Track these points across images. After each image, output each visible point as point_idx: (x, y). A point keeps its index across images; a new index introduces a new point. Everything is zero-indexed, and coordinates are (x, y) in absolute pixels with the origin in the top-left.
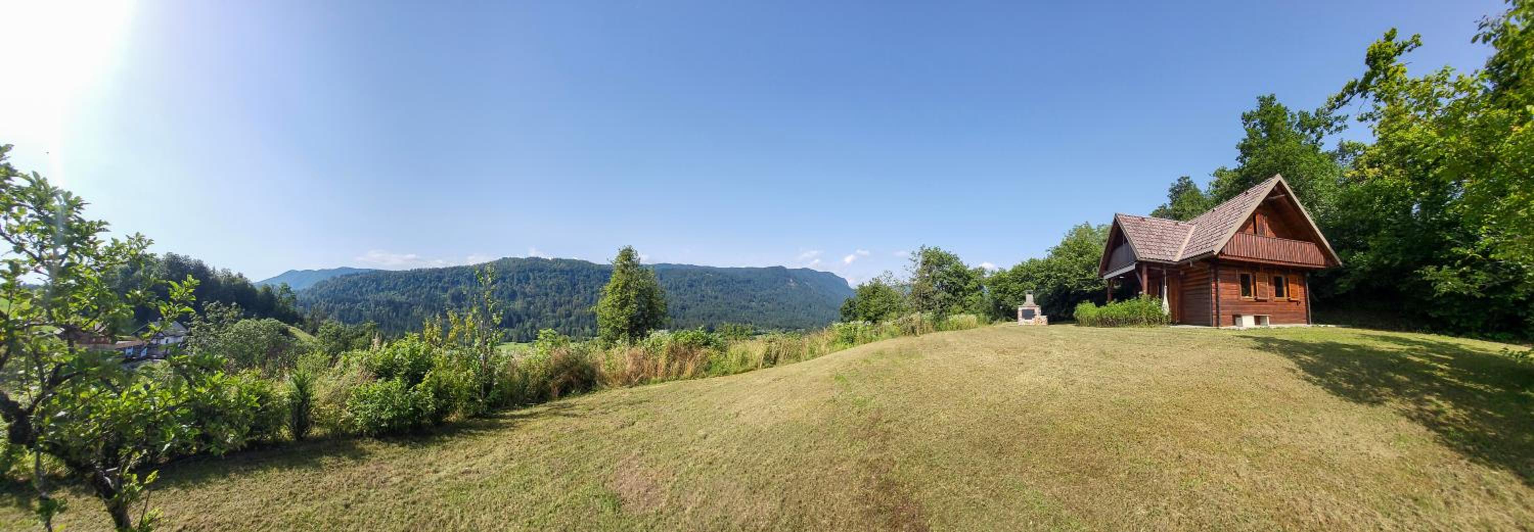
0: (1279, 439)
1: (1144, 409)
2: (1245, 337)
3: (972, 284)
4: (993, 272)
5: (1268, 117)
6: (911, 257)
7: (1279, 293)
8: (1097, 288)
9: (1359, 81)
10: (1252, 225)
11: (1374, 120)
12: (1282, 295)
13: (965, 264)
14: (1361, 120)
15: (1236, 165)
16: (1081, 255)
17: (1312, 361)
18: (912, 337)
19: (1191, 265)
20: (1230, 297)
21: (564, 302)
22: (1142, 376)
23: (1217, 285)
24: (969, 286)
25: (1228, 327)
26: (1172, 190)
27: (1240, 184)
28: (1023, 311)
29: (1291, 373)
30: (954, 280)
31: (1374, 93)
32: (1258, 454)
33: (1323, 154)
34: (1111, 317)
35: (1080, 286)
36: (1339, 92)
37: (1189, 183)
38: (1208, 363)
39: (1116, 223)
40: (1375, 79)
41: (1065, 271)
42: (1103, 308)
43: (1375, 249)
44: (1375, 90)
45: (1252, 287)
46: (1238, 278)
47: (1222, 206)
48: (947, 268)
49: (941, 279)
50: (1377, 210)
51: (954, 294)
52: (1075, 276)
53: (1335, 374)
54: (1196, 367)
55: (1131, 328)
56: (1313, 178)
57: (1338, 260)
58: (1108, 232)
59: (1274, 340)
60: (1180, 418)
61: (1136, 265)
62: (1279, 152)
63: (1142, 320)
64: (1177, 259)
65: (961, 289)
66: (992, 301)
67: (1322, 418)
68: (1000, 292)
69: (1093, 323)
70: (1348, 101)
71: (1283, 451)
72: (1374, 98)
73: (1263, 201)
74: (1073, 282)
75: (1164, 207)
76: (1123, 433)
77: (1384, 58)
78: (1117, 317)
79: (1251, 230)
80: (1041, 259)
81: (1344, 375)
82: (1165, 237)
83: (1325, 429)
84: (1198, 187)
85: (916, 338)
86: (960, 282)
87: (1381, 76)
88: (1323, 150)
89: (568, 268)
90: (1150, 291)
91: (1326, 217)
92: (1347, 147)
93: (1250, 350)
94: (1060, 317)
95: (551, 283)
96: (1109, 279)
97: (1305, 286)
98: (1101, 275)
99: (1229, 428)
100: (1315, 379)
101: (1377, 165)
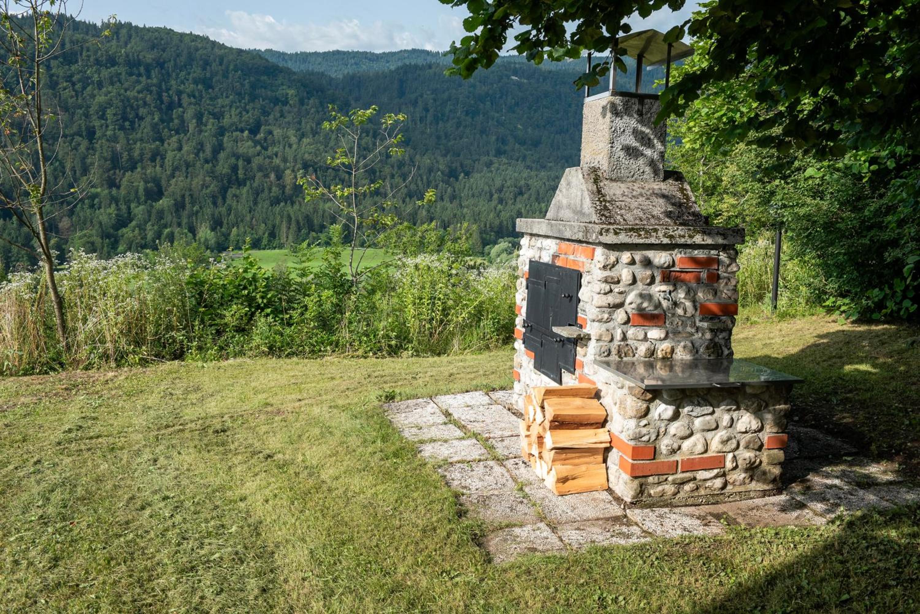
21: (142, 155)
89: (149, 57)
95: (101, 99)
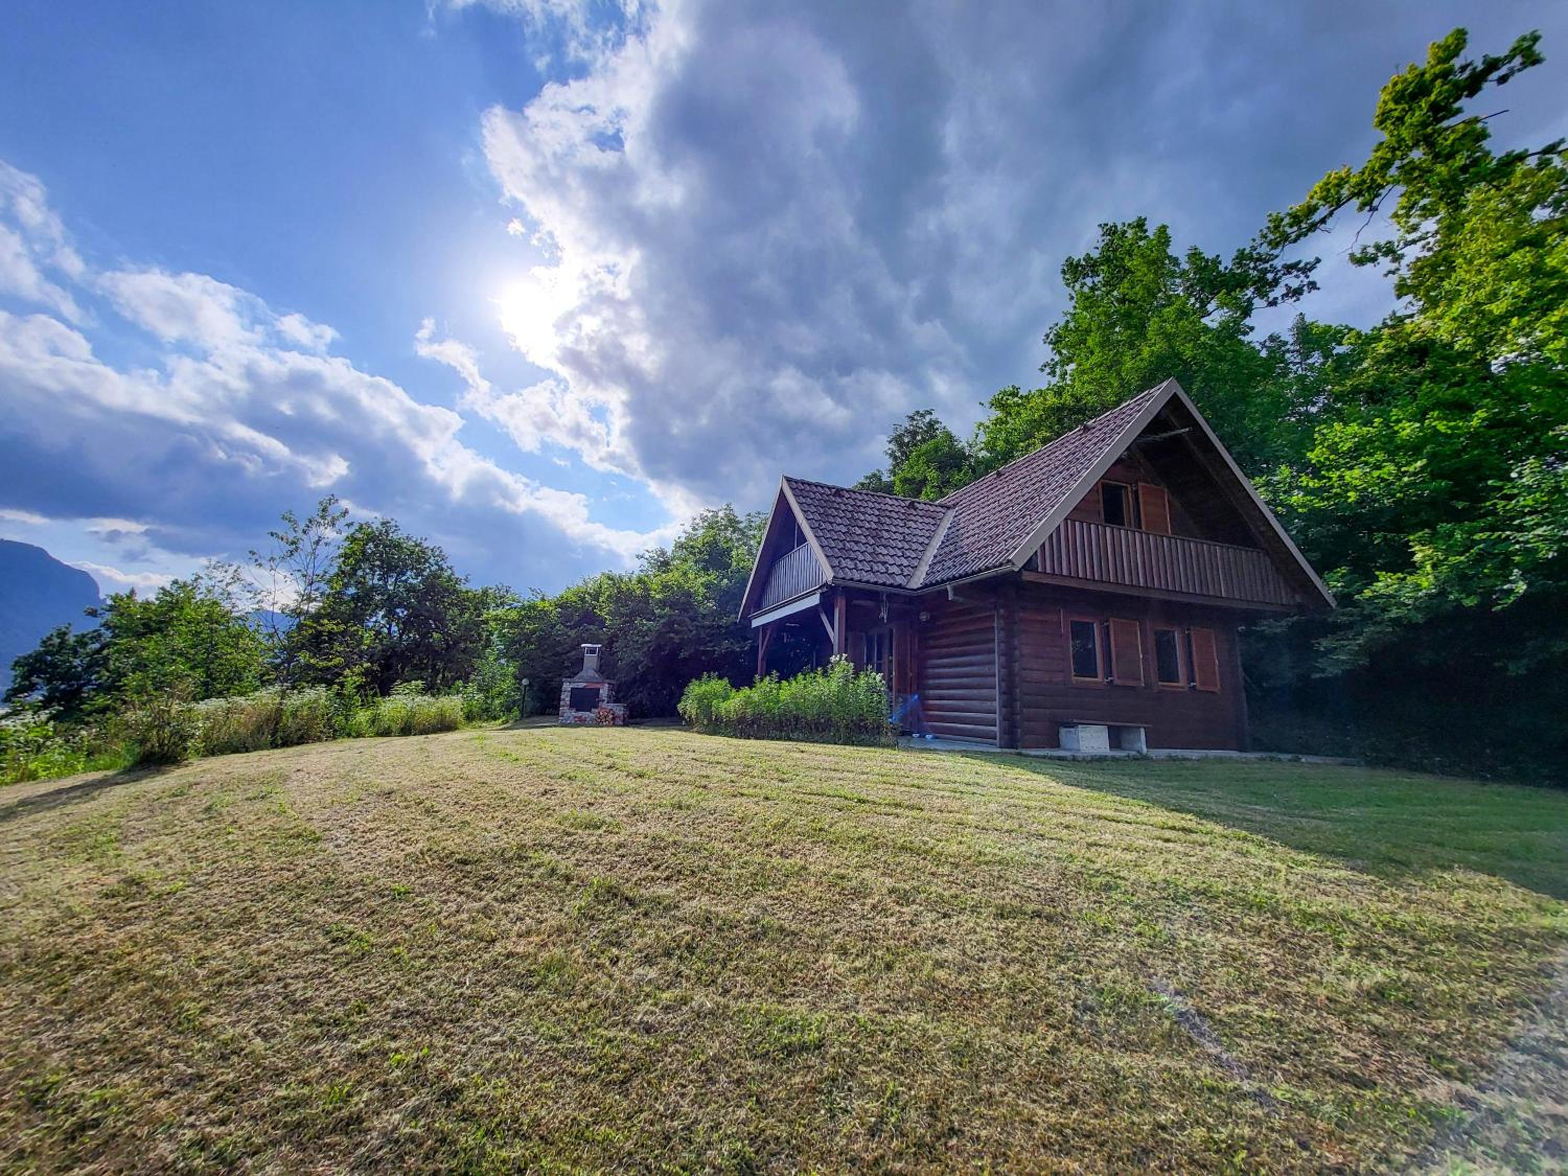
7: (1167, 671)
8: (736, 646)
9: (1358, 173)
10: (1107, 502)
19: (950, 595)
25: (1042, 751)
28: (574, 691)
34: (763, 715)
35: (700, 641)
36: (1299, 202)
37: (932, 424)
39: (781, 501)
42: (746, 692)
45: (1100, 652)
46: (1065, 629)
61: (821, 594)
64: (918, 580)
69: (720, 726)
73: (1131, 445)
74: (689, 630)
78: (772, 715)
79: (1102, 513)
80: (627, 573)
82: (886, 535)
96: (763, 627)
98: (748, 619)
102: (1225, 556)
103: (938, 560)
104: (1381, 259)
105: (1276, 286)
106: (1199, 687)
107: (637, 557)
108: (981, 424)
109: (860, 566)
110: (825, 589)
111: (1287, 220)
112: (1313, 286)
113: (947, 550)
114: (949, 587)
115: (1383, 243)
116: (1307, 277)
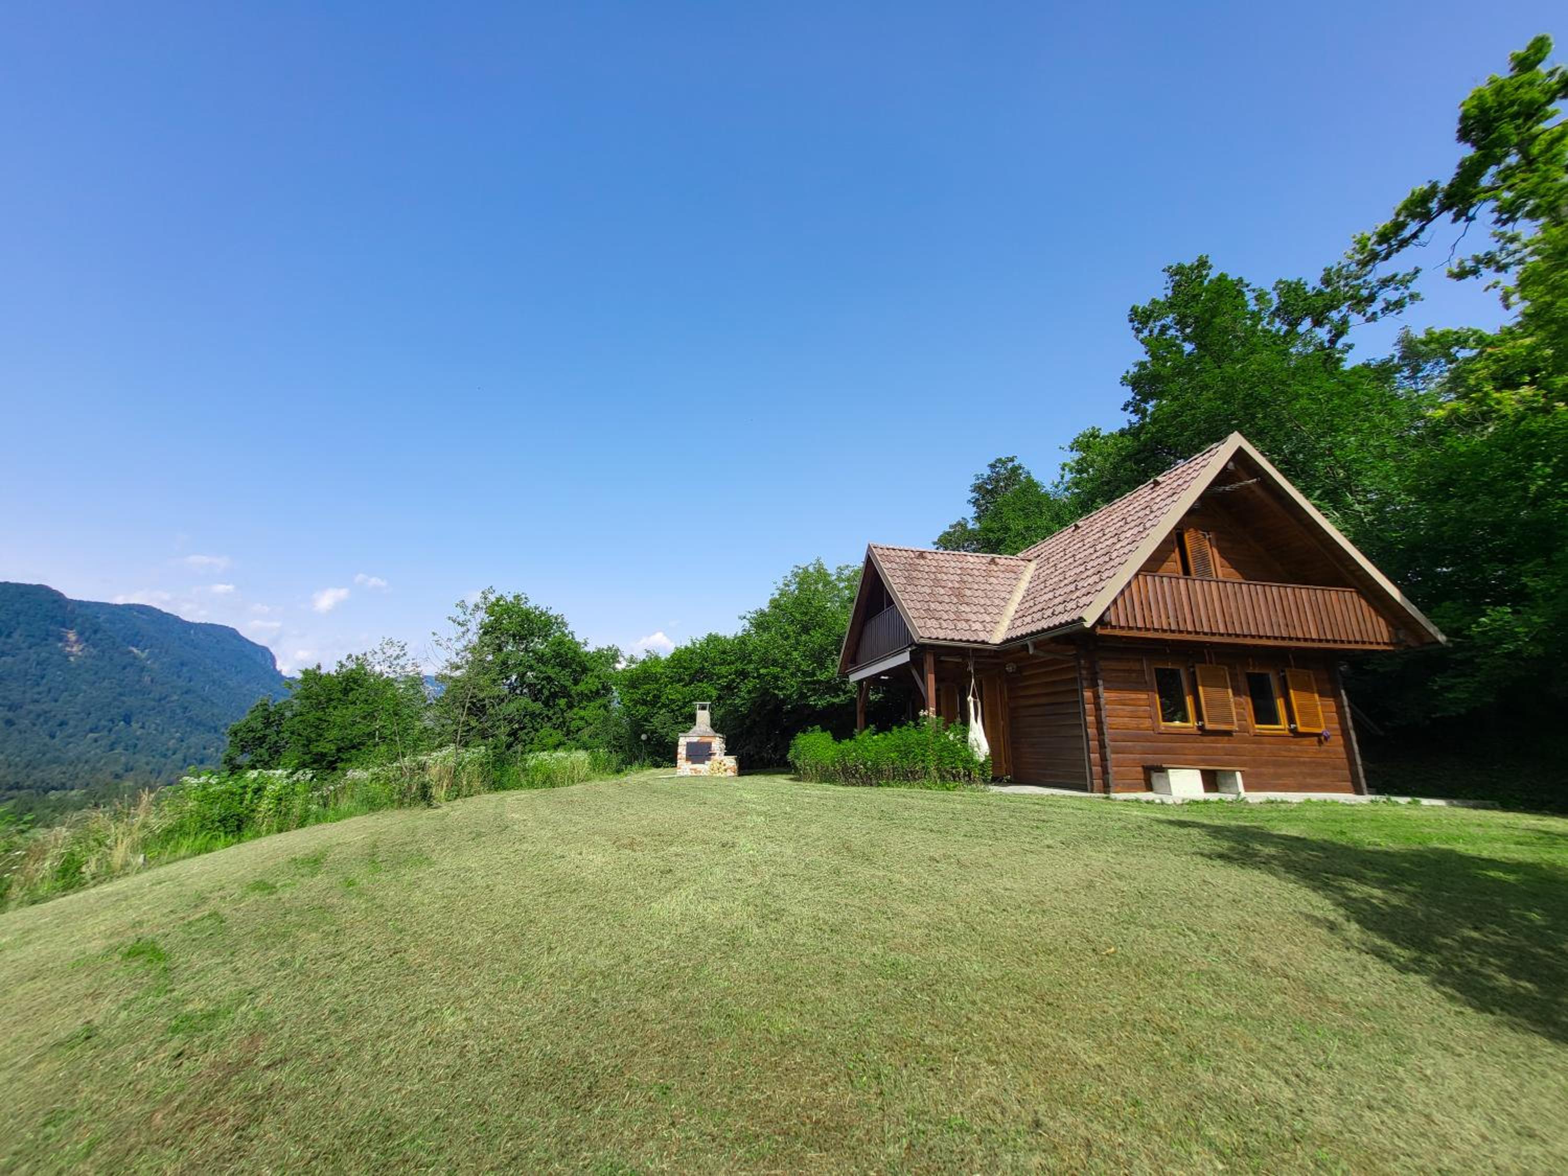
0: (1307, 1115)
1: (940, 987)
2: (1182, 824)
3: (589, 683)
4: (632, 660)
5: (1197, 309)
6: (458, 613)
7: (1265, 714)
8: (836, 700)
9: (1444, 184)
10: (1176, 555)
11: (1502, 268)
12: (1273, 719)
13: (579, 639)
14: (1461, 275)
15: (1124, 420)
16: (806, 630)
17: (1385, 902)
18: (416, 811)
19: (1031, 651)
20: (1133, 723)
22: (931, 908)
23: (1097, 697)
24: (581, 687)
25: (1132, 796)
26: (978, 488)
27: (1137, 463)
28: (689, 745)
29: (1324, 932)
30: (551, 672)
31: (1493, 204)
32: (1248, 1152)
33: (1354, 371)
34: (865, 765)
35: (802, 696)
36: (1384, 220)
37: (1015, 470)
38: (1090, 886)
39: (870, 563)
40: (1493, 170)
41: (775, 663)
42: (847, 744)
43: (1549, 598)
44: (1496, 198)
45: (1189, 700)
46: (1150, 677)
47: (1095, 515)
48: (539, 645)
49: (521, 669)
50: (1542, 495)
51: (546, 704)
52: (793, 675)
53: (1467, 944)
54: (1062, 896)
55: (903, 790)
56: (1333, 429)
57: (1433, 629)
58: (858, 583)
59: (1265, 837)
60: (1029, 1021)
61: (911, 652)
62: (1231, 382)
63: (926, 771)
64: (997, 637)
65: (564, 692)
66: (625, 721)
67: (1436, 1074)
68: (645, 703)
69: (827, 776)
70: (1415, 236)
71: (1322, 1154)
72: (1496, 215)
73: (1201, 498)
74: (790, 686)
75: (962, 525)
76: (893, 1043)
77: (1515, 116)
78: (876, 764)
79: (1173, 564)
80: (730, 635)
81: (1499, 951)
82: (968, 593)
83: (1450, 1106)
84: (1035, 477)
85: (431, 812)
86: (564, 678)
87: (1513, 159)
88: (1350, 362)
90: (943, 708)
91: (1383, 520)
92: (1424, 343)
93: (1198, 859)
94: (762, 759)
96: (860, 682)
97: (1336, 696)
98: (845, 675)
99: (1160, 1065)
100: (1403, 954)
101: (1527, 379)
102: (1313, 598)
103: (1021, 615)
104: (1484, 271)
105: (1373, 301)
106: (1301, 729)
107: (740, 618)
108: (1065, 465)
109: (944, 625)
110: (914, 648)
111: (1374, 239)
112: (1413, 297)
113: (1027, 605)
114: (1028, 642)
115: (1481, 255)
116: (1407, 288)
